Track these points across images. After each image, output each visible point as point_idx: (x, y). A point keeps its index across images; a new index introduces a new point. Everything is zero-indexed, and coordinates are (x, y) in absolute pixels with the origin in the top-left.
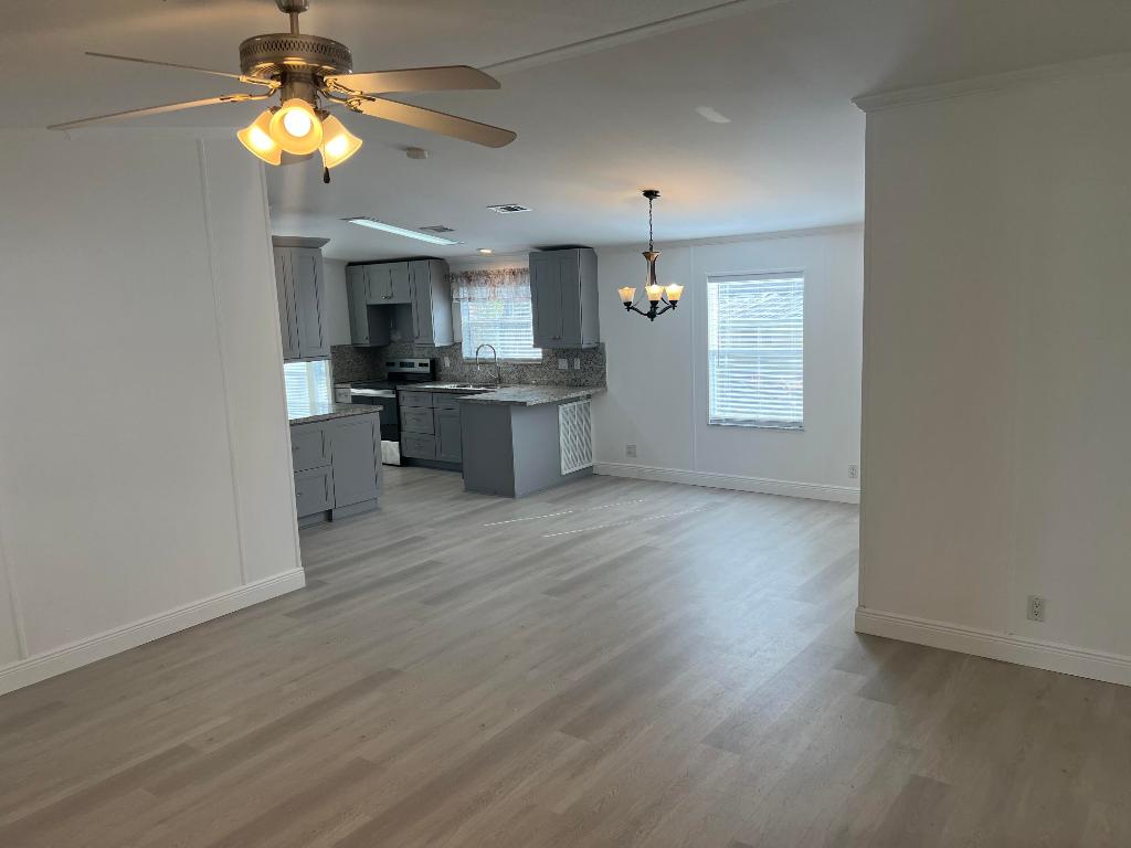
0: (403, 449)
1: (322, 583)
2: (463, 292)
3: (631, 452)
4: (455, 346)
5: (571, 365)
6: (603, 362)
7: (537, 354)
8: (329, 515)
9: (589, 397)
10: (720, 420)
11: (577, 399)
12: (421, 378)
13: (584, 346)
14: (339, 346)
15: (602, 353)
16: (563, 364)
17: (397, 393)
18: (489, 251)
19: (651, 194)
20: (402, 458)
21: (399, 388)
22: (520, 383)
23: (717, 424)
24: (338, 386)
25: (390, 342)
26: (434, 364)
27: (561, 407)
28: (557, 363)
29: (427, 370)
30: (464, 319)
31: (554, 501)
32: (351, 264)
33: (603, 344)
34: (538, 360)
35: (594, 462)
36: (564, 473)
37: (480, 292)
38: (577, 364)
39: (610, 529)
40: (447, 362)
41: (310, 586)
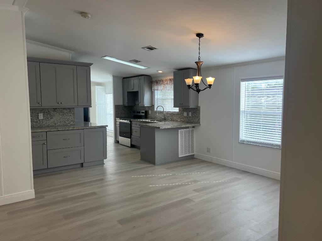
0: (132, 141)
1: (43, 197)
2: (155, 87)
3: (208, 150)
4: (152, 106)
5: (188, 114)
6: (199, 114)
7: (177, 110)
8: (82, 165)
9: (194, 127)
10: (244, 141)
11: (188, 128)
12: (141, 117)
13: (190, 107)
14: (118, 105)
15: (199, 111)
16: (185, 114)
17: (131, 121)
18: (161, 72)
19: (200, 35)
20: (131, 145)
21: (132, 120)
22: (171, 120)
23: (243, 143)
24: (116, 118)
25: (135, 105)
26: (146, 113)
27: (179, 131)
28: (183, 114)
29: (143, 114)
30: (156, 97)
31: (168, 169)
32: (124, 78)
33: (200, 107)
34: (177, 112)
35: (195, 153)
36: (180, 156)
37: (160, 87)
38: (190, 114)
39: (182, 185)
40: (150, 112)
41: (36, 198)
